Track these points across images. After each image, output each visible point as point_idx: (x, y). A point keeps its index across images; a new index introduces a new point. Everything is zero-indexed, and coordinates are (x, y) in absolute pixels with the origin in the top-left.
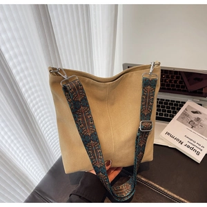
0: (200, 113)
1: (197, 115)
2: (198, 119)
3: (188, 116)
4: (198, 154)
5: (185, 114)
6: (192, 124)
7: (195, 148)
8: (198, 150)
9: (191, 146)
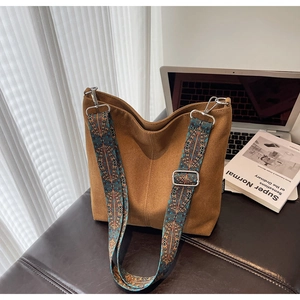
0: (277, 146)
1: (272, 149)
2: (275, 154)
3: (260, 150)
4: (276, 198)
5: (255, 148)
6: (266, 161)
7: (271, 191)
8: (275, 194)
9: (265, 188)
